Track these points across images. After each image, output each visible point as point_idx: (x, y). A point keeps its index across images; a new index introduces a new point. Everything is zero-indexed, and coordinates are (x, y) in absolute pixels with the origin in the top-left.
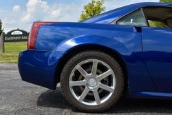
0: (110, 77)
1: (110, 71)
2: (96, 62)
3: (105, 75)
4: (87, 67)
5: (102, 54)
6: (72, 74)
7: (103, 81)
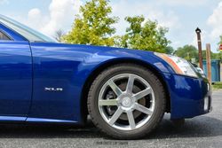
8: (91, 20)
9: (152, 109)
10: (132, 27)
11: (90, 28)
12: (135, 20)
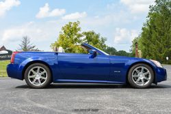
0: (45, 74)
1: (45, 71)
2: (39, 68)
3: (43, 73)
4: (35, 70)
5: (42, 65)
6: (29, 73)
7: (42, 76)
8: (69, 35)
9: (150, 78)
10: (87, 37)
11: (68, 40)
12: (88, 33)
